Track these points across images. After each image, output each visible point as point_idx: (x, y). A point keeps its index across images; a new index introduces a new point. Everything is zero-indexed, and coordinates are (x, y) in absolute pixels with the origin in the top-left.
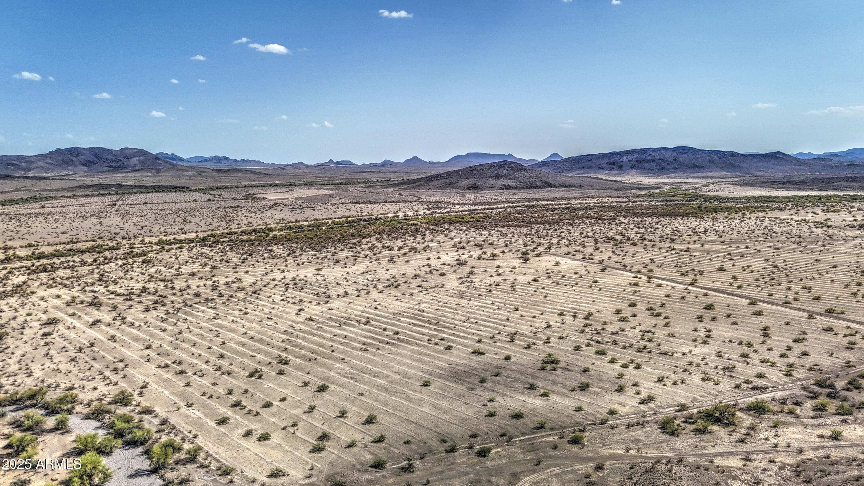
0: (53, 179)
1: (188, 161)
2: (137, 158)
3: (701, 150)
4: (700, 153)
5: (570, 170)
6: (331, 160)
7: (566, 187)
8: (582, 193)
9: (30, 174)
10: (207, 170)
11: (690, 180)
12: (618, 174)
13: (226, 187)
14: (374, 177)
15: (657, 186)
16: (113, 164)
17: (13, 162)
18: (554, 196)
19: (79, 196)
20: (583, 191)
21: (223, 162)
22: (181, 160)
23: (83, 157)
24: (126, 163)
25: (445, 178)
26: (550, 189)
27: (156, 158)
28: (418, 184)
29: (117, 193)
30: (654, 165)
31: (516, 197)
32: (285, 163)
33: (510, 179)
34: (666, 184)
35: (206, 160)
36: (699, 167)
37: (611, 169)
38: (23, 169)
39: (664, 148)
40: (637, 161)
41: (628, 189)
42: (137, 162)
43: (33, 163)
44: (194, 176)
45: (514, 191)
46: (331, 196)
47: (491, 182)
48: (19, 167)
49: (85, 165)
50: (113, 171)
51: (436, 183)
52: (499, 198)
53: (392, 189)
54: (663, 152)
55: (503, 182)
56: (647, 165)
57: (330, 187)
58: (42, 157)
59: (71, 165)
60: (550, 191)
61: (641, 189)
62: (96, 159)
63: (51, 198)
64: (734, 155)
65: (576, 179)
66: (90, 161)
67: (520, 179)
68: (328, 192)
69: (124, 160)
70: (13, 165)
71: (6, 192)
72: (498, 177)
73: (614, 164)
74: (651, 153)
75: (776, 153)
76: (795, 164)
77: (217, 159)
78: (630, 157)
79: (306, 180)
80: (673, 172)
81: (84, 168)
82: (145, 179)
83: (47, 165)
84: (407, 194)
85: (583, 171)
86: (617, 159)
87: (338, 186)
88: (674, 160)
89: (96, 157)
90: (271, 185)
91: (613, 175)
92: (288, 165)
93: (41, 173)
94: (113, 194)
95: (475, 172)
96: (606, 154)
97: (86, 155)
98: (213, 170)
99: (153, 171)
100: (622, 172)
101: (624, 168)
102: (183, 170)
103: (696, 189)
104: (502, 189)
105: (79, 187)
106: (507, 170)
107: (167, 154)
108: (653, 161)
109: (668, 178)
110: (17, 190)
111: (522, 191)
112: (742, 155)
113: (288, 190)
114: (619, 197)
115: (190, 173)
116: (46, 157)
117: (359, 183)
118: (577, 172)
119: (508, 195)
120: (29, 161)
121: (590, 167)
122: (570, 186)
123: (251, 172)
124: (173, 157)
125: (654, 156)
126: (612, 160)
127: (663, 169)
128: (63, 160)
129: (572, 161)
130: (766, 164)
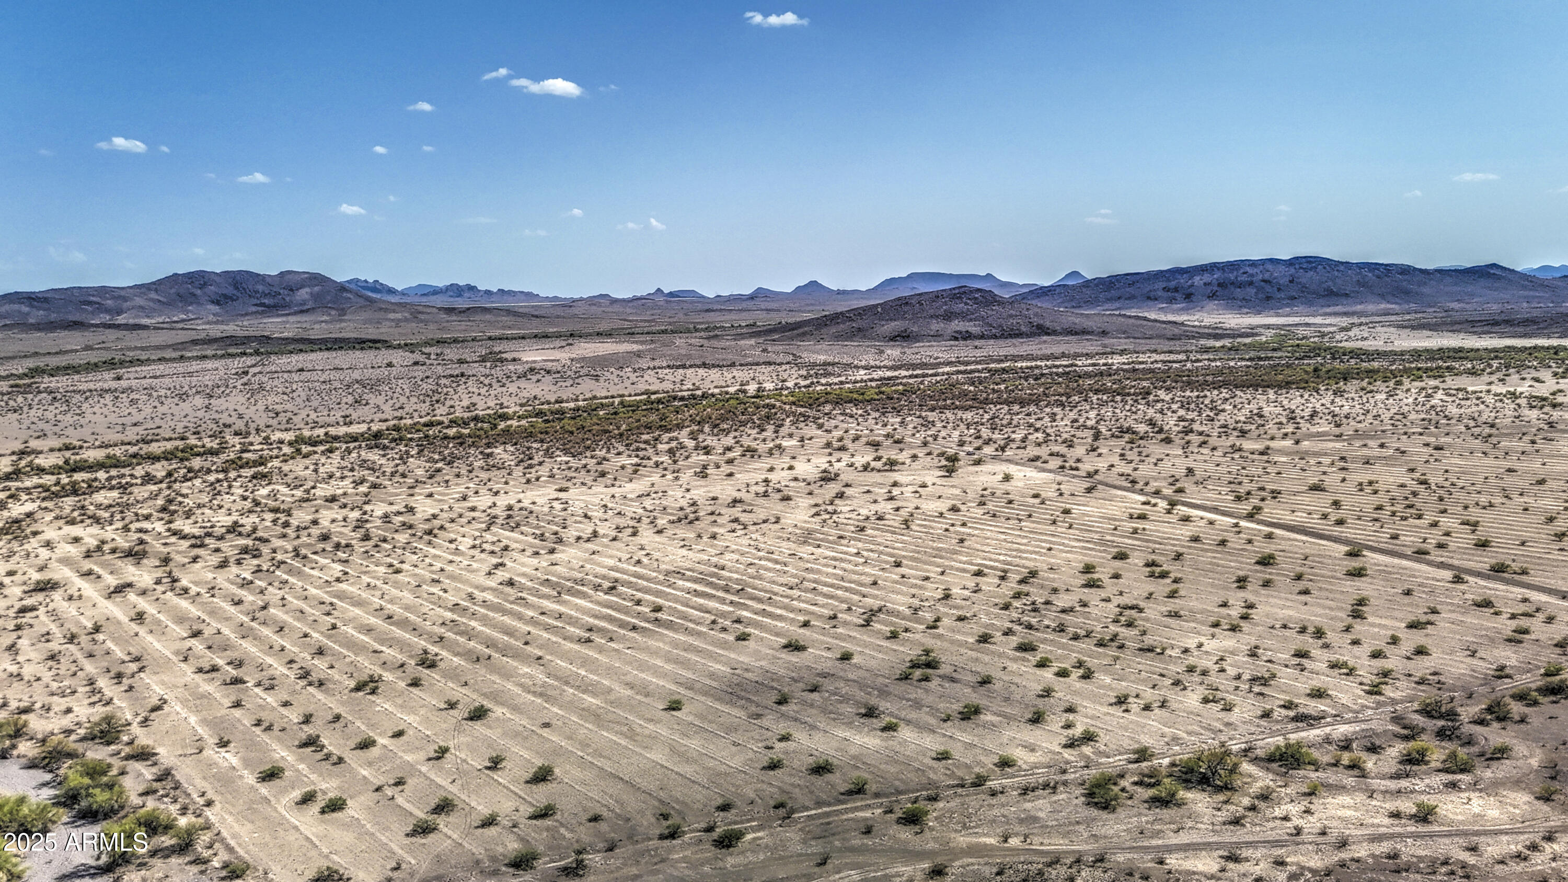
0: (155, 328)
1: (403, 293)
2: (307, 290)
3: (1342, 263)
4: (1342, 268)
5: (1091, 302)
6: (659, 290)
7: (1076, 333)
8: (1105, 346)
9: (121, 320)
10: (428, 310)
11: (1318, 320)
12: (1182, 309)
13: (455, 341)
14: (725, 320)
15: (1252, 332)
16: (266, 301)
17: (92, 298)
18: (1049, 352)
19: (189, 358)
20: (1107, 341)
21: (466, 295)
22: (391, 291)
23: (213, 288)
24: (287, 299)
25: (850, 319)
26: (1045, 338)
27: (342, 288)
28: (801, 331)
29: (257, 353)
30: (1252, 291)
31: (979, 353)
32: (576, 296)
33: (971, 320)
34: (1268, 327)
35: (436, 292)
36: (1337, 295)
37: (1171, 301)
38: (108, 311)
39: (1272, 261)
40: (1219, 285)
41: (1193, 337)
42: (307, 297)
43: (125, 299)
44: (406, 320)
45: (977, 343)
46: (639, 354)
47: (935, 326)
48: (100, 308)
49: (217, 303)
50: (263, 312)
51: (833, 330)
52: (944, 356)
53: (752, 342)
54: (1269, 267)
55: (958, 325)
56: (1238, 293)
57: (642, 338)
58: (143, 289)
59: (191, 304)
60: (1045, 342)
61: (1217, 337)
62: (235, 292)
63: (140, 362)
64: (1406, 270)
65: (1096, 319)
66: (225, 296)
67: (990, 320)
68: (636, 347)
69: (286, 292)
70: (90, 303)
71: (66, 352)
72: (948, 316)
73: (1176, 290)
74: (1248, 269)
75: (1487, 266)
76: (1524, 288)
77: (456, 290)
78: (1207, 278)
79: (604, 326)
80: (1288, 305)
81: (215, 308)
82: (317, 326)
83: (151, 304)
84: (777, 351)
85: (1117, 305)
86: (1182, 280)
87: (656, 337)
88: (1291, 282)
89: (237, 288)
90: (536, 336)
91: (1174, 312)
92: (581, 299)
93: (137, 316)
94: (251, 355)
95: (906, 308)
96: (1162, 272)
97: (218, 285)
98: (440, 309)
99: (333, 312)
100: (1191, 305)
101: (1194, 298)
102: (386, 310)
103: (1323, 335)
104: (956, 339)
105: (195, 342)
106: (966, 304)
107: (366, 281)
108: (1251, 283)
109: (1278, 315)
110: (88, 348)
111: (992, 342)
112: (1421, 271)
113: (564, 343)
114: (1171, 352)
115: (399, 316)
116: (149, 289)
117: (696, 330)
118: (1106, 306)
119: (966, 351)
120: (119, 297)
121: (1131, 297)
122: (1084, 332)
123: (509, 312)
124: (377, 287)
125: (1252, 275)
126: (1173, 284)
127: (1268, 298)
128: (178, 295)
129: (1097, 285)
130: (1470, 289)
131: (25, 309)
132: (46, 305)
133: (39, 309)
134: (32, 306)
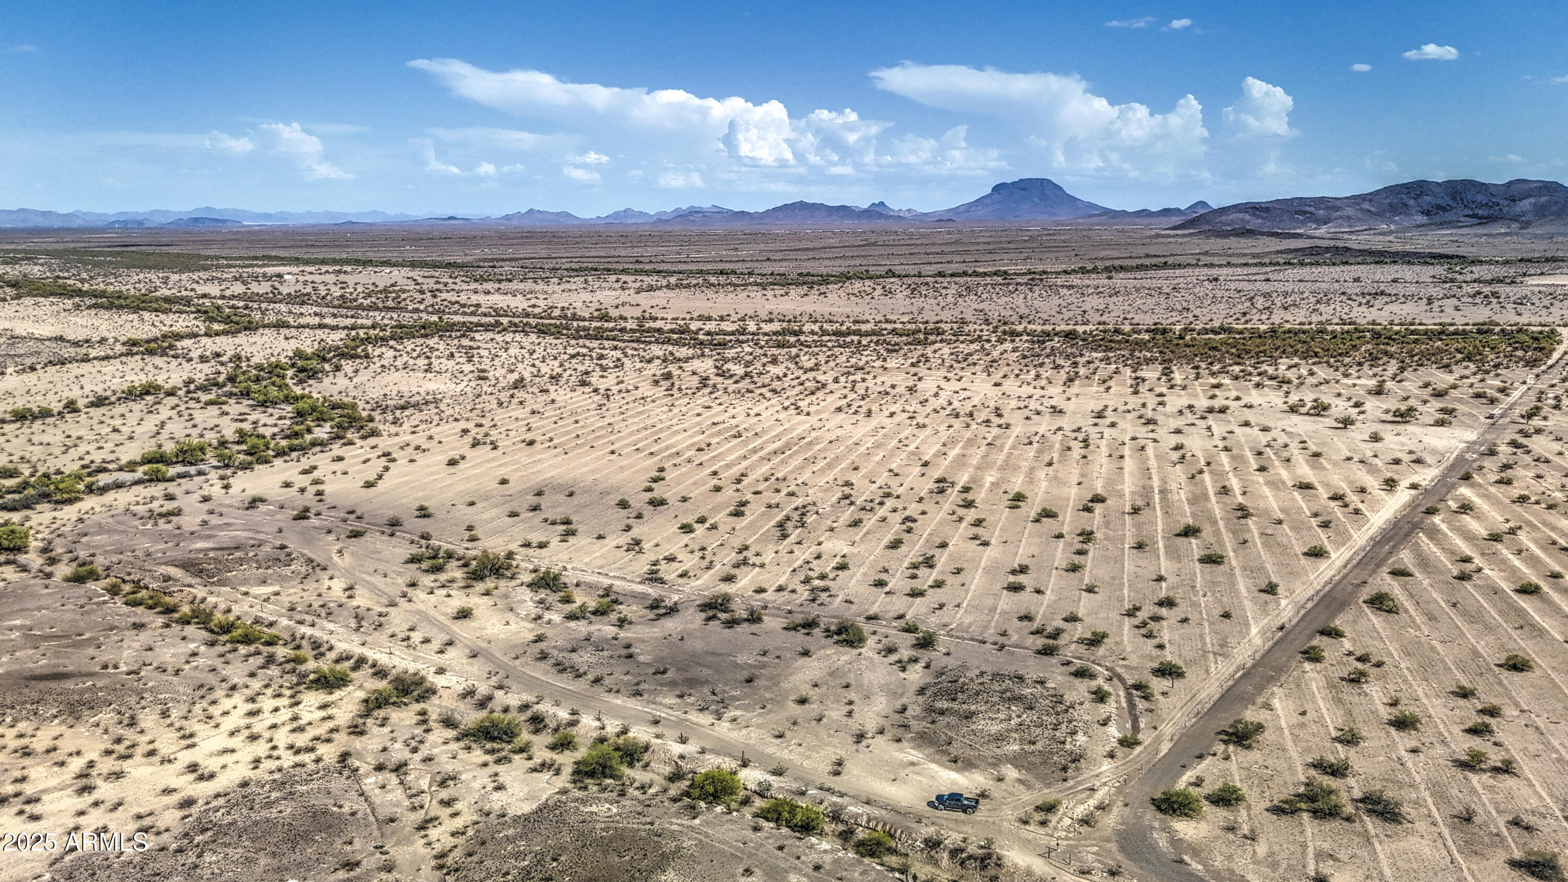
2: (1532, 200)
16: (1480, 212)
17: (1307, 208)
23: (1428, 199)
24: (1505, 210)
43: (1336, 209)
49: (1427, 213)
59: (1400, 214)
62: (1451, 202)
66: (1440, 207)
69: (1506, 203)
70: (1305, 212)
81: (1421, 219)
83: (1359, 214)
89: (1454, 199)
97: (1435, 195)
120: (1332, 207)
128: (1390, 205)
131: (1247, 217)
132: (1265, 215)
133: (1258, 217)
134: (1254, 215)
